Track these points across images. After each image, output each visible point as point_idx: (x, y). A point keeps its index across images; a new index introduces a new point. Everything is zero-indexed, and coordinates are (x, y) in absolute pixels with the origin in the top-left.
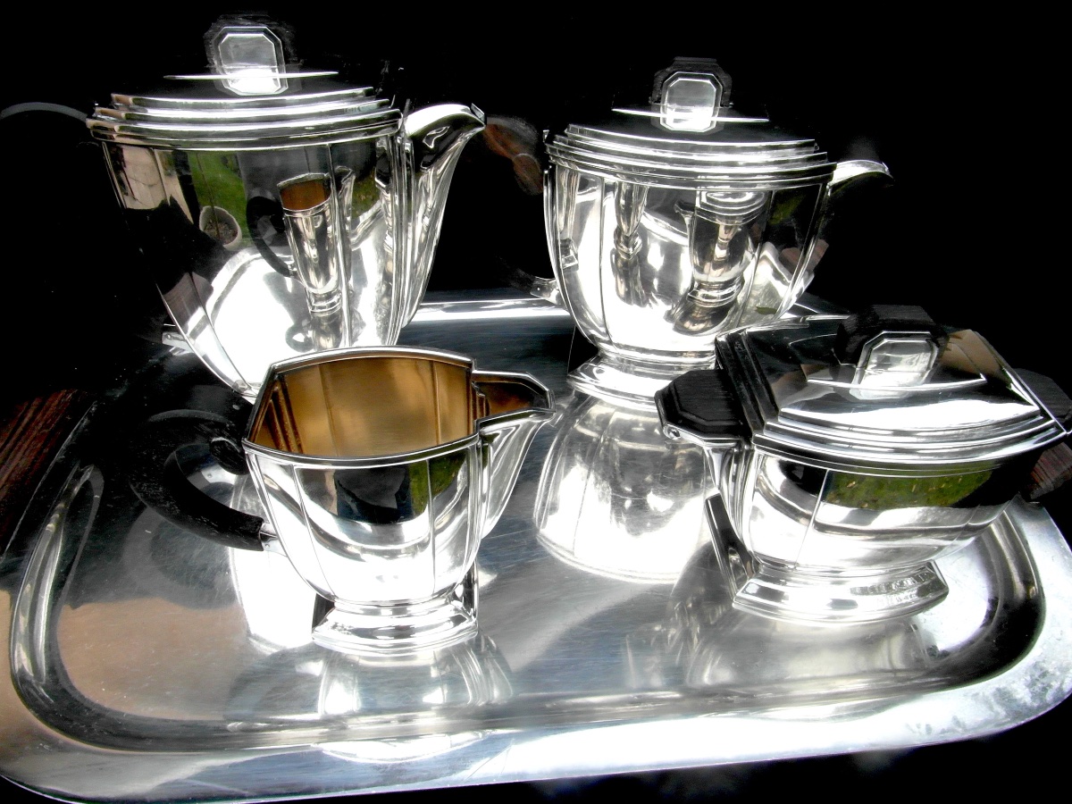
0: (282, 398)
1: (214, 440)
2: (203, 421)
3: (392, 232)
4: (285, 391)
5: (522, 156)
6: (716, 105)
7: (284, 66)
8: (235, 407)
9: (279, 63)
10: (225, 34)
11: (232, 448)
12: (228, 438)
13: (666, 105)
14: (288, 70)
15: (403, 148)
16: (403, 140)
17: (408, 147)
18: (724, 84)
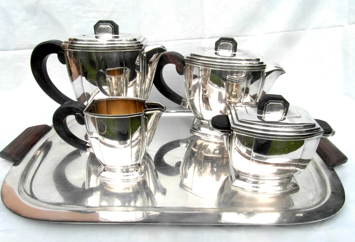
0: (95, 108)
1: (77, 114)
2: (74, 108)
3: (139, 86)
4: (97, 107)
5: (179, 64)
6: (233, 50)
7: (114, 34)
8: (83, 106)
9: (113, 33)
10: (99, 25)
11: (81, 116)
12: (80, 113)
13: (219, 49)
14: (115, 34)
15: (143, 55)
16: (144, 53)
17: (145, 55)
18: (235, 44)
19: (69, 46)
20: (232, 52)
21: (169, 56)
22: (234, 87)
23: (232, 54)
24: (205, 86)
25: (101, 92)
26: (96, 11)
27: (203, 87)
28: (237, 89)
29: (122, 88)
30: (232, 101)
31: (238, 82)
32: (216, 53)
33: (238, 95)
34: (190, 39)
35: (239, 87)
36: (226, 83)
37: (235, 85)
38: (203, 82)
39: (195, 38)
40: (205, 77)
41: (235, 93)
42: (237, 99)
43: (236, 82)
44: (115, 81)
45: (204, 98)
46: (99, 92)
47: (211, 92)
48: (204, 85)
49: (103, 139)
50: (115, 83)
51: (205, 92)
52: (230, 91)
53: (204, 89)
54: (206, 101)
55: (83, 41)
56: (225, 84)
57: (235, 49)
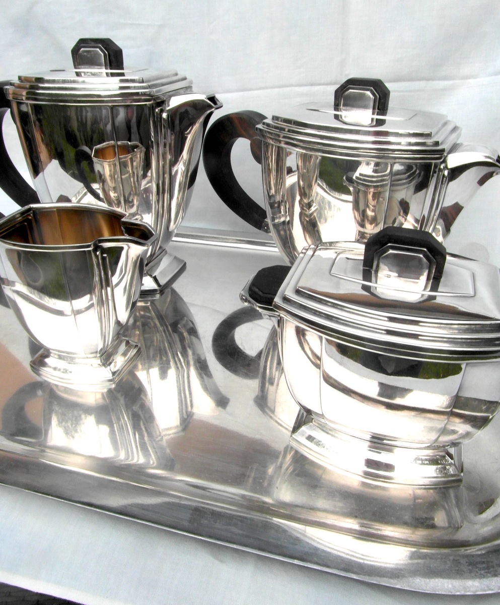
0: (34, 224)
5: (255, 139)
6: (374, 109)
7: (108, 67)
9: (106, 65)
10: (81, 48)
13: (341, 107)
14: (111, 69)
15: (161, 116)
16: (162, 111)
17: (164, 115)
18: (381, 95)
19: (28, 93)
20: (373, 114)
21: (236, 121)
22: (370, 197)
23: (372, 119)
24: (307, 191)
25: (89, 195)
26: (132, 25)
27: (303, 194)
28: (377, 202)
29: (131, 186)
30: (366, 231)
31: (377, 186)
32: (337, 117)
33: (379, 218)
34: (312, 85)
35: (381, 199)
36: (354, 187)
37: (371, 194)
38: (301, 183)
39: (323, 82)
40: (305, 171)
41: (373, 214)
42: (376, 225)
43: (375, 187)
44: (110, 171)
45: (305, 223)
46: (85, 194)
47: (327, 207)
48: (304, 188)
49: (41, 298)
50: (110, 176)
51: (309, 206)
52: (362, 207)
53: (306, 201)
54: (310, 228)
55: (53, 81)
56: (351, 189)
57: (380, 107)
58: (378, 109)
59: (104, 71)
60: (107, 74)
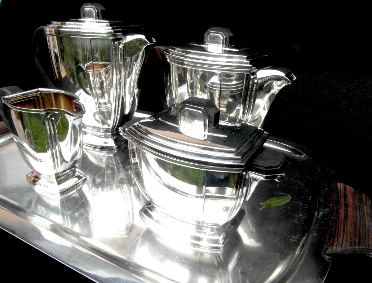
0: (41, 100)
6: (223, 44)
9: (96, 18)
10: (84, 8)
13: (207, 43)
14: (99, 20)
15: (118, 47)
16: (119, 44)
17: (121, 46)
18: (226, 36)
20: (223, 47)
23: (223, 50)
57: (226, 43)
58: (225, 44)
59: (94, 20)
60: (96, 22)
